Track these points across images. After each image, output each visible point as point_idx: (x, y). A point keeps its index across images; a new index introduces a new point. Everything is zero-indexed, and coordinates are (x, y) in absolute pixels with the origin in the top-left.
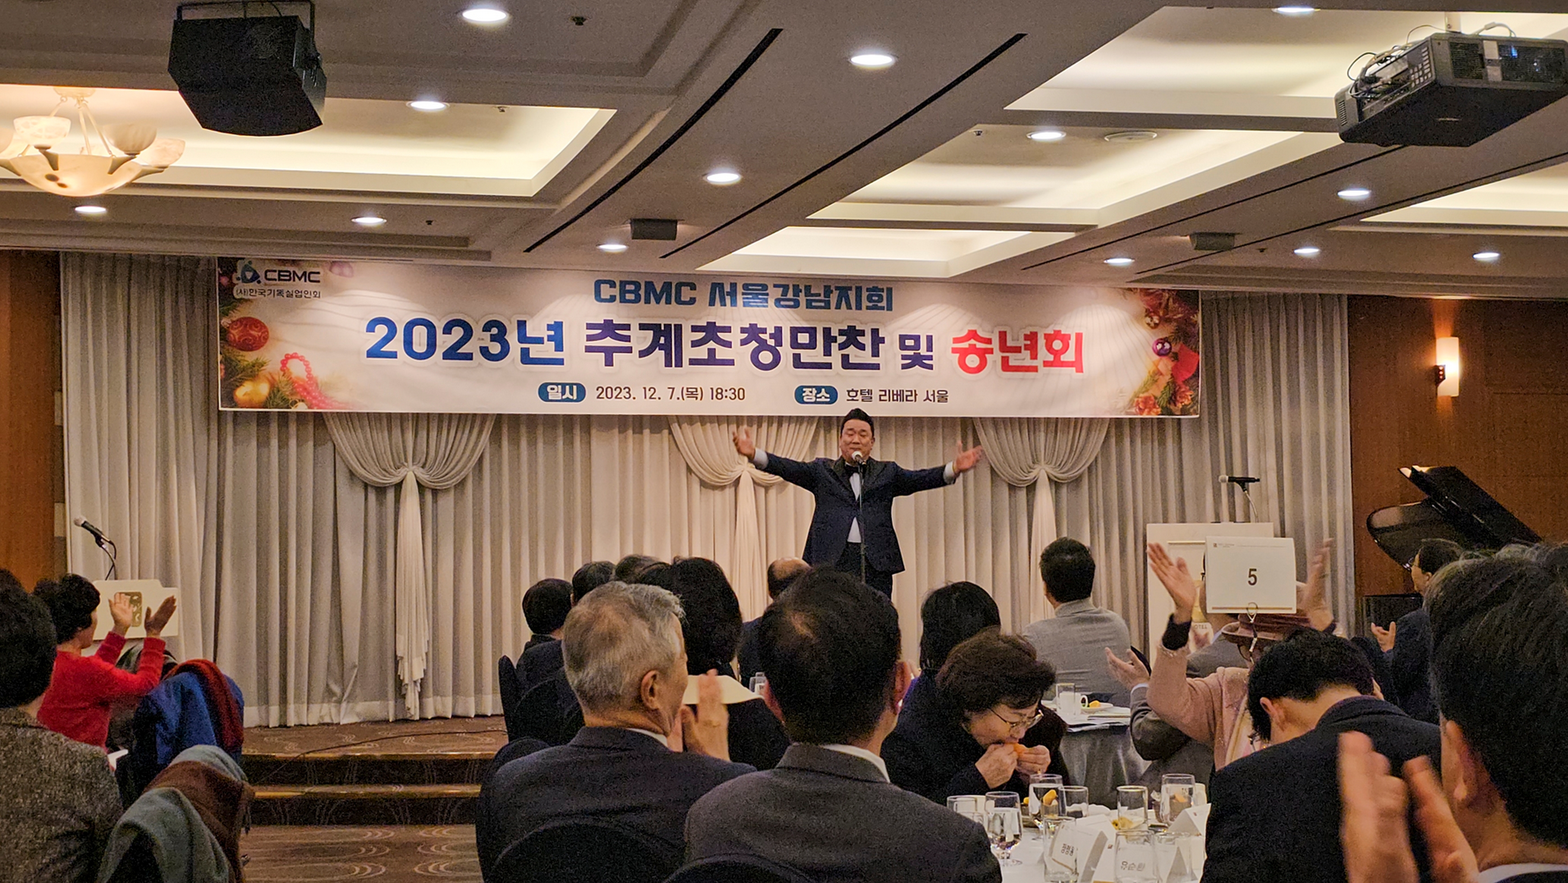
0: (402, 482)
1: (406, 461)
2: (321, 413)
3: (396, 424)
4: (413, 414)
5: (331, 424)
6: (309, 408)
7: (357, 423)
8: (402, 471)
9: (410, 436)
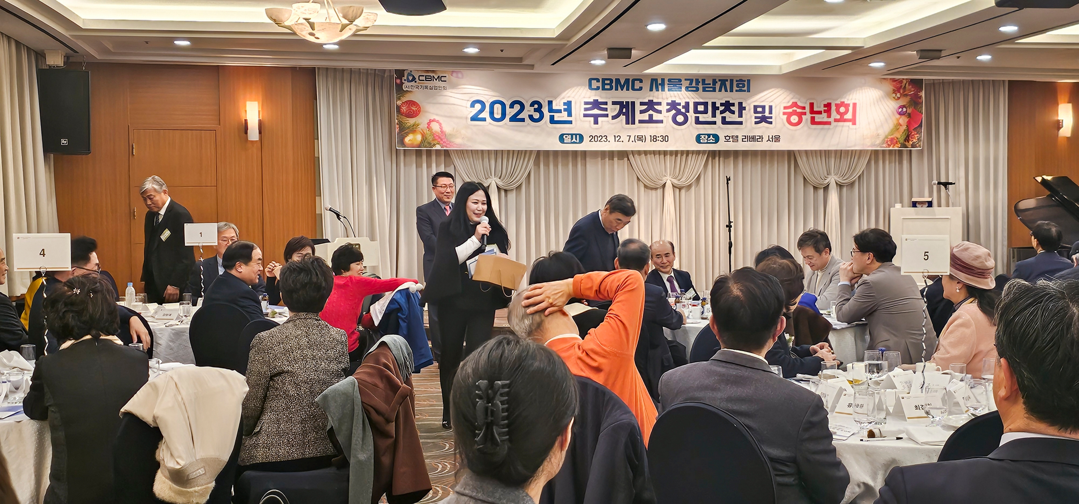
0: (489, 186)
1: (491, 175)
2: (448, 150)
3: (486, 155)
4: (494, 150)
5: (453, 156)
6: (442, 148)
7: (466, 155)
8: (489, 180)
9: (493, 162)
